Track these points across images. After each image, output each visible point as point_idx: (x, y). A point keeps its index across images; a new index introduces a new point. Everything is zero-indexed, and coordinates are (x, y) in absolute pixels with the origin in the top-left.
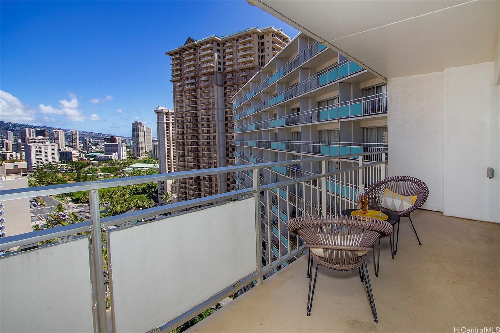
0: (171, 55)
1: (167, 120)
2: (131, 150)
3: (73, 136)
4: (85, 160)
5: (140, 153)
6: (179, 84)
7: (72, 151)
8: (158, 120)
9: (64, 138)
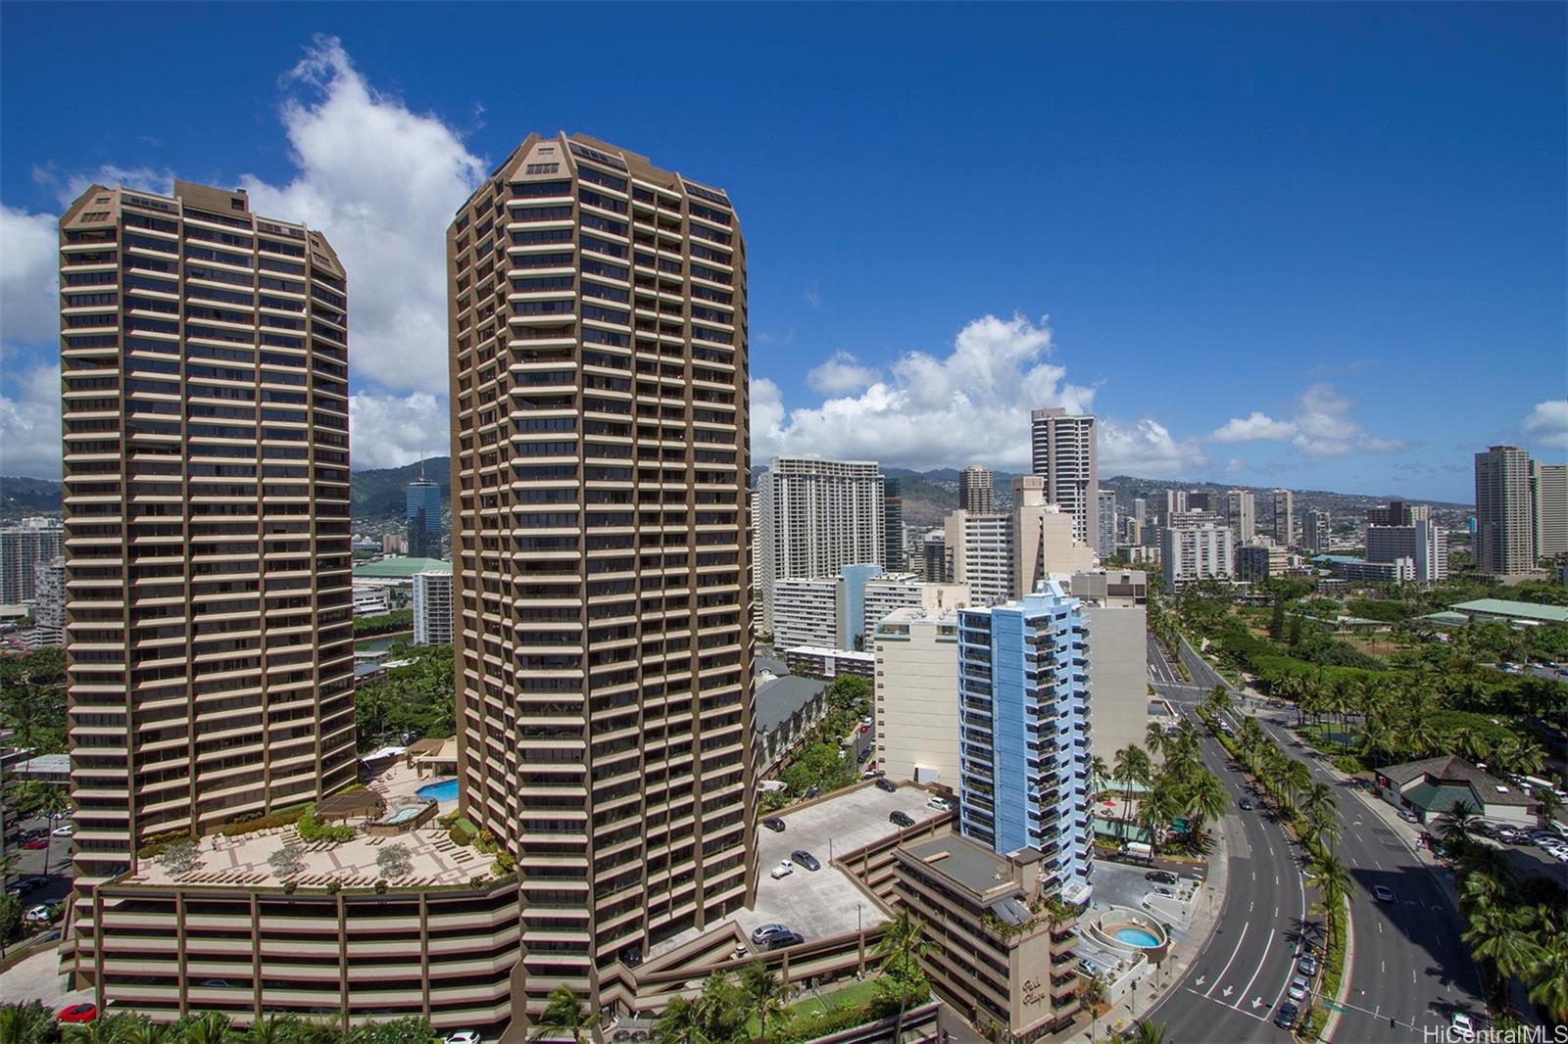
2: (1469, 550)
3: (1278, 505)
4: (1306, 573)
5: (1511, 561)
7: (1269, 547)
9: (1253, 512)
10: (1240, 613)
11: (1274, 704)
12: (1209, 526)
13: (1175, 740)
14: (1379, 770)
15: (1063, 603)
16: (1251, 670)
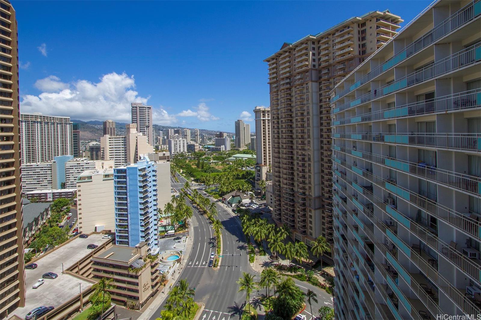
0: (268, 61)
1: (263, 117)
2: (234, 143)
3: (196, 133)
4: (203, 150)
5: (241, 145)
6: (275, 85)
7: (195, 144)
8: (256, 118)
9: (190, 135)
10: (189, 162)
11: (199, 185)
12: (181, 139)
13: (179, 199)
14: (223, 197)
15: (149, 163)
16: (193, 176)
